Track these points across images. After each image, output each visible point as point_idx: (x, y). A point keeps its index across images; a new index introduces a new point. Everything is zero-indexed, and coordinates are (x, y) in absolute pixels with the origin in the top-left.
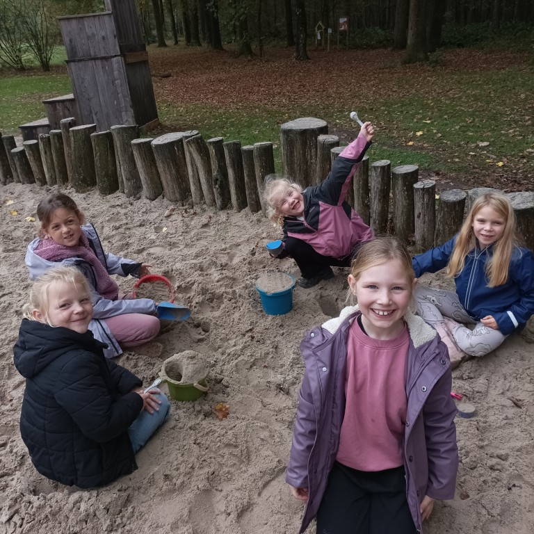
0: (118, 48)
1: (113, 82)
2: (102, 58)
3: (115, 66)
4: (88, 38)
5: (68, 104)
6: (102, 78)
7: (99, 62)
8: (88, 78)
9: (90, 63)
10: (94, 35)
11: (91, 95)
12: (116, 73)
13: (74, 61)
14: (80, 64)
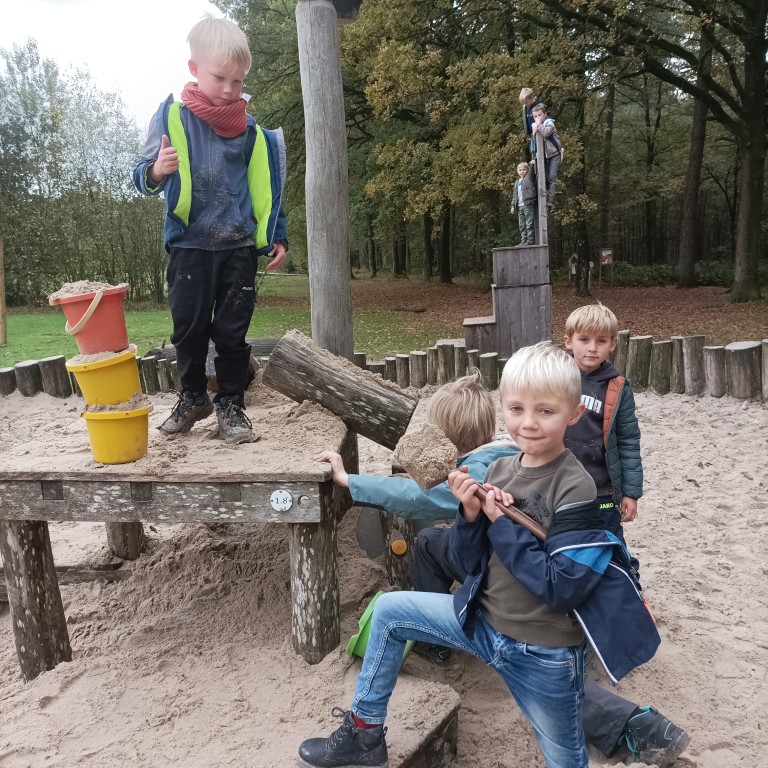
0: (548, 276)
1: (538, 308)
2: (531, 286)
3: (543, 293)
4: (521, 267)
5: (488, 328)
6: (527, 303)
7: (527, 289)
8: (513, 303)
9: (518, 290)
10: (527, 264)
11: (513, 320)
12: (542, 299)
13: (502, 288)
14: (508, 291)
